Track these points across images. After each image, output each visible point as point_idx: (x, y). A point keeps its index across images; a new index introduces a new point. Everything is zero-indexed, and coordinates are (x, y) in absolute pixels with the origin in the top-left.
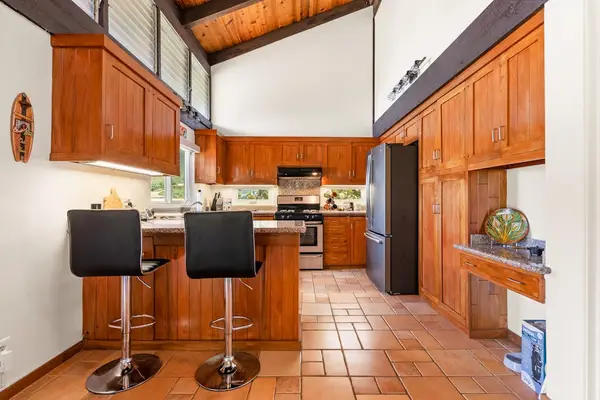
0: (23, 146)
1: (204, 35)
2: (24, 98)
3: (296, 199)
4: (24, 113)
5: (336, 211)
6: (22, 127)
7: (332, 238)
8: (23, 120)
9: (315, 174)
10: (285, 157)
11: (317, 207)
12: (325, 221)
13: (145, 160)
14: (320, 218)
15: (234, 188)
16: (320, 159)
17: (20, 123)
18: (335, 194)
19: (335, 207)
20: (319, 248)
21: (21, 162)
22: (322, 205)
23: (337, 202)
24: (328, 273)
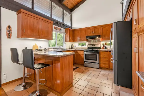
0: (9, 35)
1: (68, 5)
2: (9, 26)
3: (93, 46)
4: (9, 29)
5: (106, 50)
6: (9, 32)
7: (102, 59)
8: (9, 30)
9: (97, 37)
10: (88, 33)
11: (100, 48)
12: (100, 53)
13: (38, 37)
14: (98, 52)
15: (77, 43)
16: (99, 32)
17: (8, 31)
18: (106, 44)
19: (106, 48)
20: (97, 61)
21: (9, 39)
22: (102, 47)
23: (107, 46)
24: (100, 70)
